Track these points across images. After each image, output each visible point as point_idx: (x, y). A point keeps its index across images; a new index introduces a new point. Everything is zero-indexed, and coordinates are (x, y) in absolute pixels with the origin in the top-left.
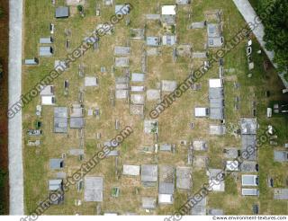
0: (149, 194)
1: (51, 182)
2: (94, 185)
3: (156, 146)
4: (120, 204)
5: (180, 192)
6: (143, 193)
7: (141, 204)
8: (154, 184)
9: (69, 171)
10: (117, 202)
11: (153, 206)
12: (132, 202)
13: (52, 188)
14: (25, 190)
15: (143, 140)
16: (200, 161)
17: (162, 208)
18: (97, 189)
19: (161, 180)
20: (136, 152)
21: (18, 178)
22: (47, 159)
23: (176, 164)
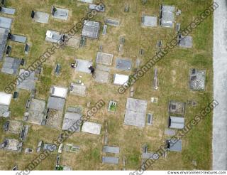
0: (77, 100)
1: (181, 126)
2: (135, 117)
3: (60, 151)
4: (110, 93)
5: (43, 97)
6: (83, 101)
7: (87, 89)
8: (70, 109)
9: (160, 135)
10: (113, 95)
11: (75, 86)
12: (96, 93)
13: (182, 120)
14: (211, 121)
15: (74, 160)
16: (15, 127)
17: (65, 83)
18: (132, 112)
19: (61, 113)
20: (84, 148)
21: (218, 136)
22: (184, 152)
23: (41, 127)
